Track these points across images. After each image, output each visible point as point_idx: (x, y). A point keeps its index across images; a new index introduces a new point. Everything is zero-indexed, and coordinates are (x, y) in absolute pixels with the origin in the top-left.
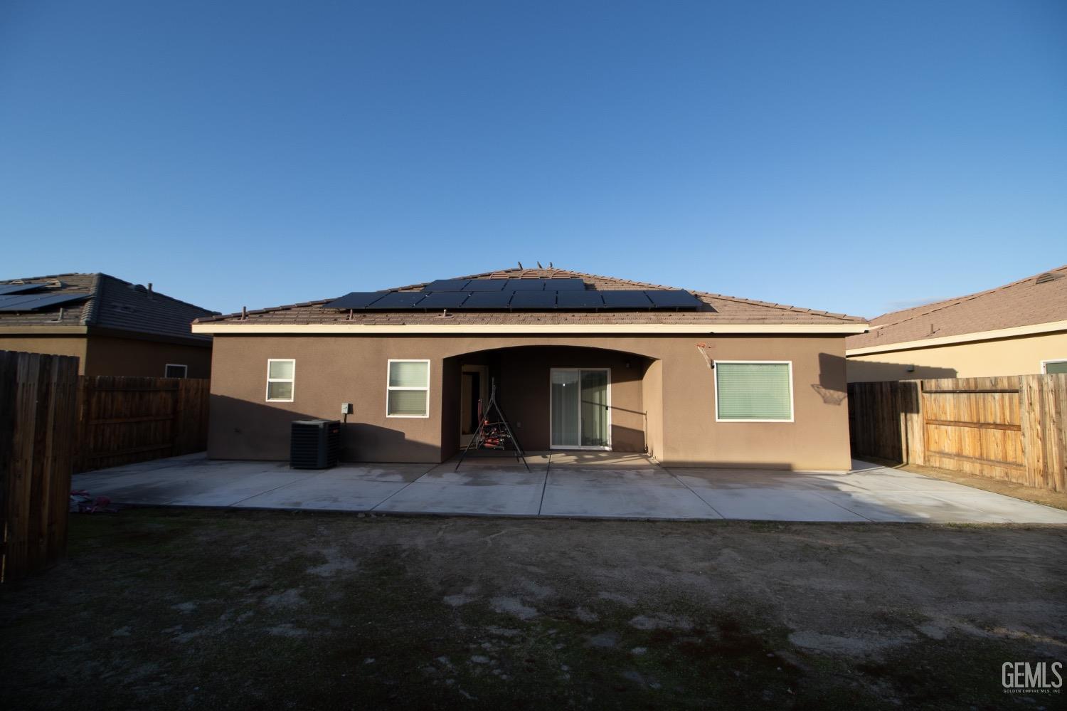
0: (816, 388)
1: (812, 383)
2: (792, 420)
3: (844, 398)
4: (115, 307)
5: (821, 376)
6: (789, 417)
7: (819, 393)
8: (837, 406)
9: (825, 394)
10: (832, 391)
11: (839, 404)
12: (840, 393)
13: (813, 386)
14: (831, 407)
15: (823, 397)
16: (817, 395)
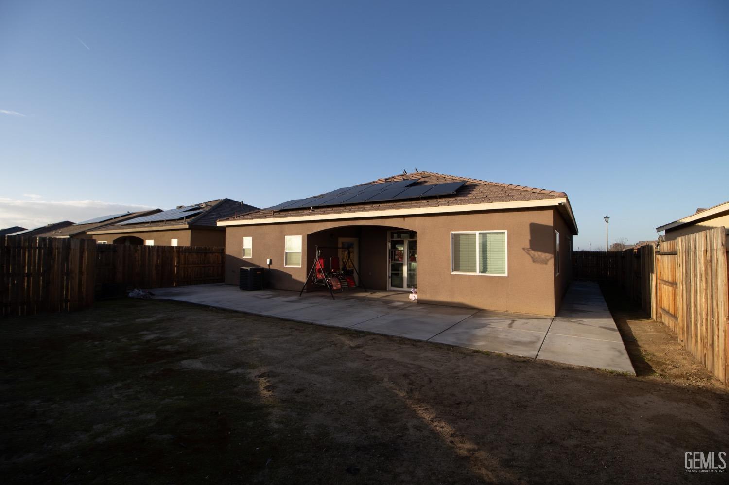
0: (526, 251)
1: (523, 247)
2: (506, 275)
3: (551, 258)
4: (213, 215)
5: (531, 242)
6: (504, 273)
7: (529, 254)
8: (545, 265)
9: (534, 255)
10: (540, 253)
11: (546, 263)
12: (547, 254)
13: (524, 249)
14: (538, 266)
15: (532, 258)
16: (527, 255)
